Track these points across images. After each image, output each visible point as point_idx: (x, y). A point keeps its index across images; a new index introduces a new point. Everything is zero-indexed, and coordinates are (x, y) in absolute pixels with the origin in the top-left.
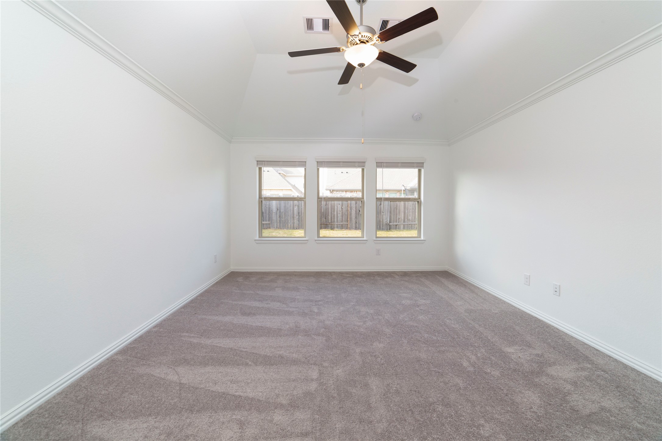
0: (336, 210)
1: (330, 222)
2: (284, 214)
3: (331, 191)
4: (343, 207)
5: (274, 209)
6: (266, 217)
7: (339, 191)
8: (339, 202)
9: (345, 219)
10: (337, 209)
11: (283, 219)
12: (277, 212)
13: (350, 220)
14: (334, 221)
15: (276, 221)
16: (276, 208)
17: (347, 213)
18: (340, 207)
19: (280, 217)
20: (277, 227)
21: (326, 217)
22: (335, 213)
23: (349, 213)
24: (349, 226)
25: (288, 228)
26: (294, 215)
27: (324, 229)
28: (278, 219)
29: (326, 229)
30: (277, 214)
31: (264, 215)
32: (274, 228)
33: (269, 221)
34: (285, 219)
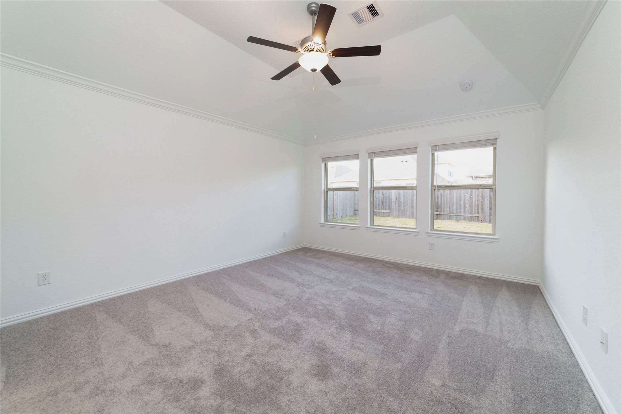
0: (463, 199)
1: (455, 212)
2: (403, 203)
3: (474, 177)
4: (472, 196)
5: (394, 199)
6: (386, 206)
7: (485, 177)
8: (467, 190)
9: (475, 210)
10: (465, 198)
11: (402, 209)
12: (396, 202)
13: (482, 212)
14: (460, 212)
15: (395, 209)
16: (395, 197)
17: (478, 203)
18: (468, 196)
19: (399, 206)
20: (396, 216)
21: (450, 207)
22: (462, 203)
23: (480, 203)
24: (480, 218)
25: (406, 217)
26: (413, 205)
27: (448, 220)
28: (397, 208)
29: (450, 220)
30: (395, 203)
31: (384, 203)
32: (393, 216)
33: (389, 209)
34: (404, 208)
